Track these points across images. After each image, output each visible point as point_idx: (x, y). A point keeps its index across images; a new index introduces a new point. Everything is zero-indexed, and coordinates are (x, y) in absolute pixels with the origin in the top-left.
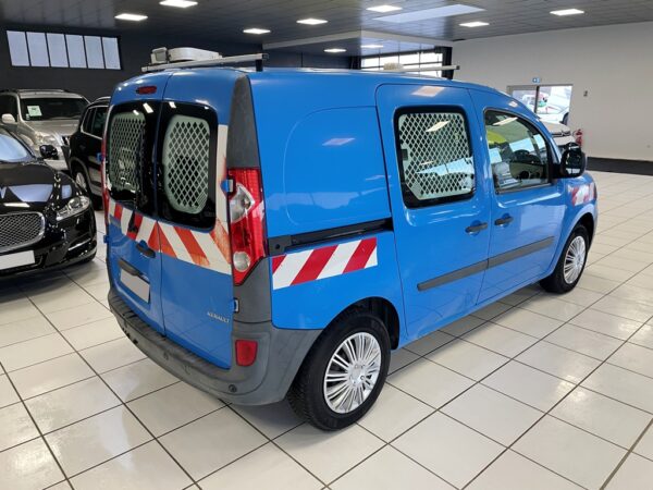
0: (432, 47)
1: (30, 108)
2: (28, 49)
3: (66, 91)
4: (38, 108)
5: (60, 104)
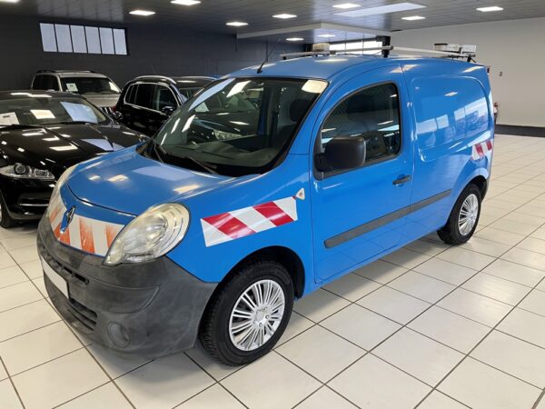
0: (374, 36)
1: (68, 85)
2: (56, 39)
3: (92, 72)
4: (74, 85)
5: (90, 82)
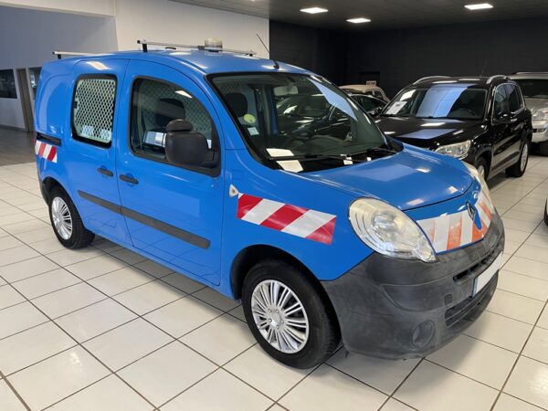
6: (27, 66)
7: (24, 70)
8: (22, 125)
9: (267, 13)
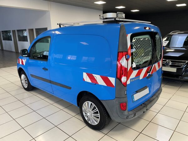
6: (16, 29)
7: (15, 31)
8: (14, 50)
9: (102, 9)
